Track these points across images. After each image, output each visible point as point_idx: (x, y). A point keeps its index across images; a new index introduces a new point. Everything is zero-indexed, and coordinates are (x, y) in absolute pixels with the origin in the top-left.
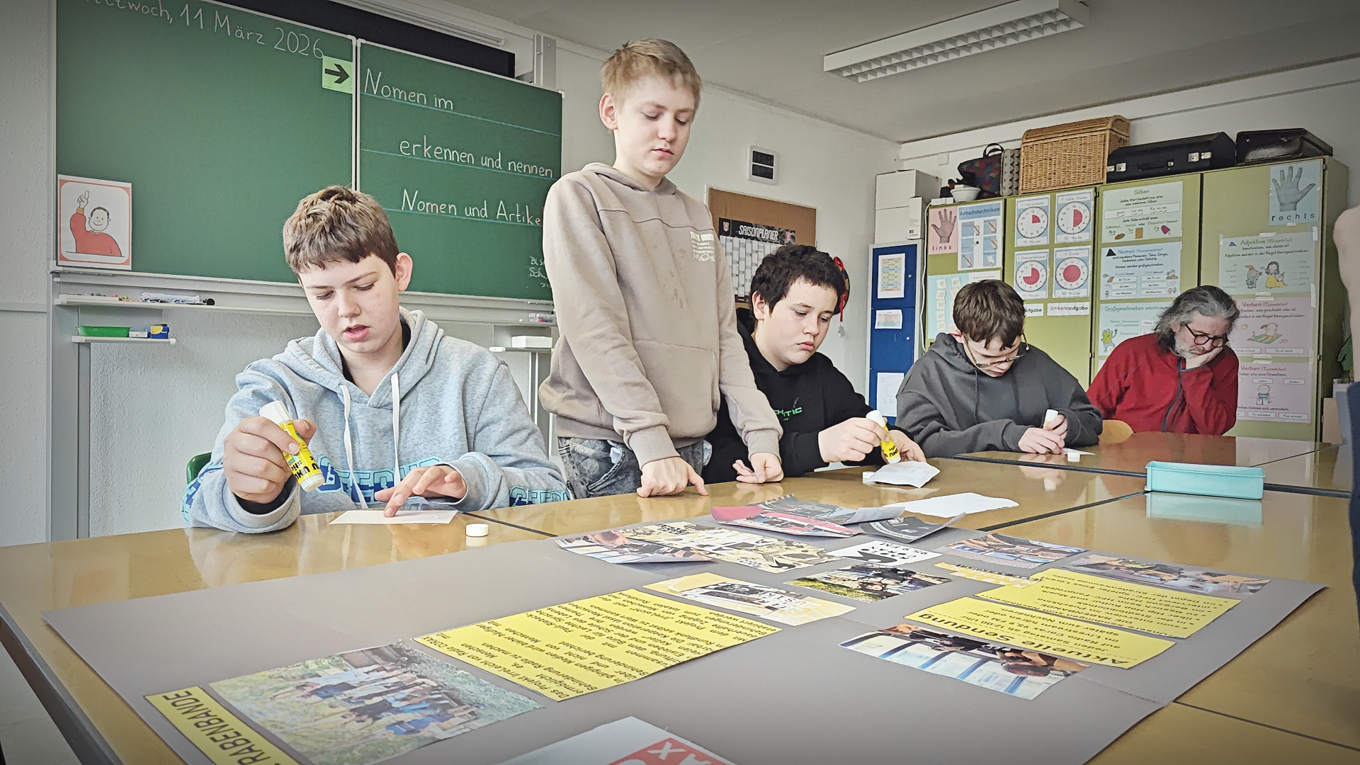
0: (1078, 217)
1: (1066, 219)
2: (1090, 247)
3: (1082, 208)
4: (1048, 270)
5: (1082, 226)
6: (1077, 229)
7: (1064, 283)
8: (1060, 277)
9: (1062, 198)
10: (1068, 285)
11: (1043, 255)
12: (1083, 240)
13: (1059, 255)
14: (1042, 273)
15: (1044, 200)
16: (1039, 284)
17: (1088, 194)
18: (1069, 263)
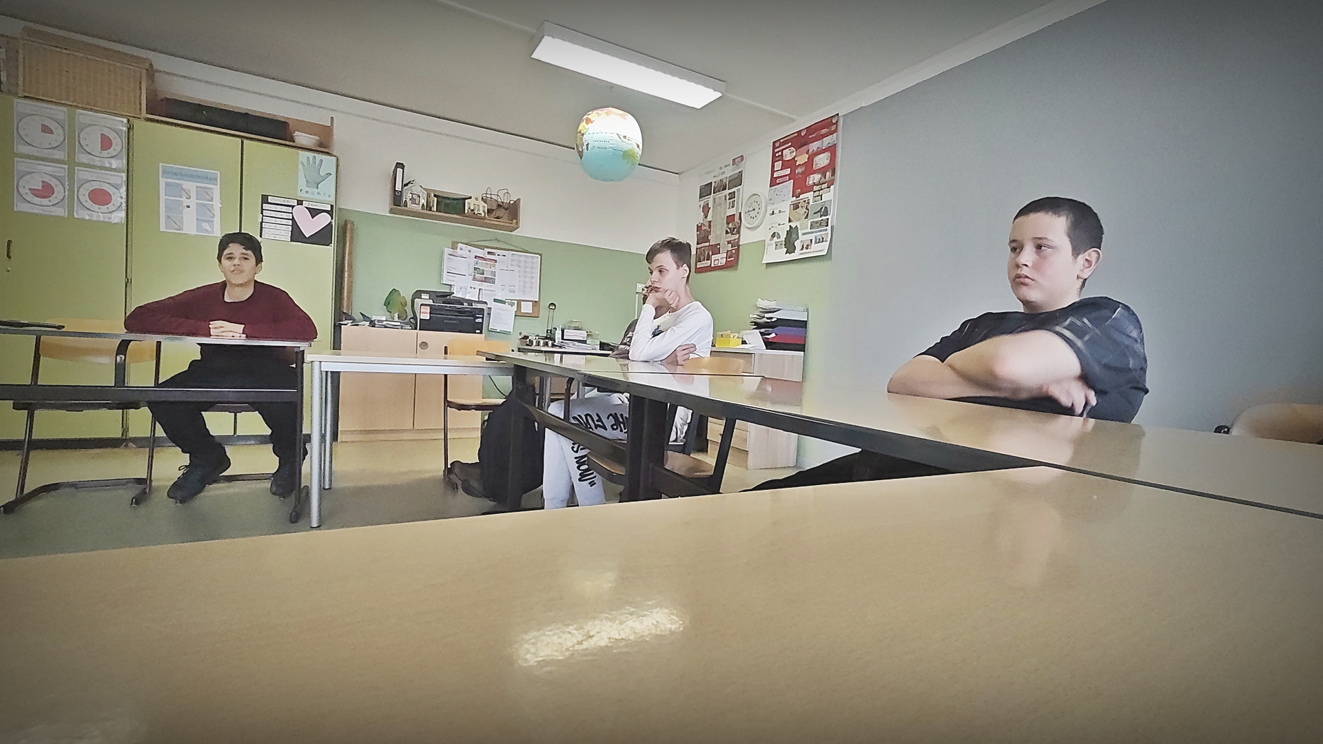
0: (106, 143)
1: (92, 142)
2: (124, 175)
3: (112, 135)
4: (67, 187)
5: (112, 152)
6: (105, 153)
7: (89, 204)
8: (85, 198)
9: (84, 116)
10: (96, 207)
11: (62, 170)
12: (114, 166)
13: (82, 174)
14: (59, 190)
15: (61, 112)
16: (54, 199)
17: (121, 124)
18: (96, 185)
